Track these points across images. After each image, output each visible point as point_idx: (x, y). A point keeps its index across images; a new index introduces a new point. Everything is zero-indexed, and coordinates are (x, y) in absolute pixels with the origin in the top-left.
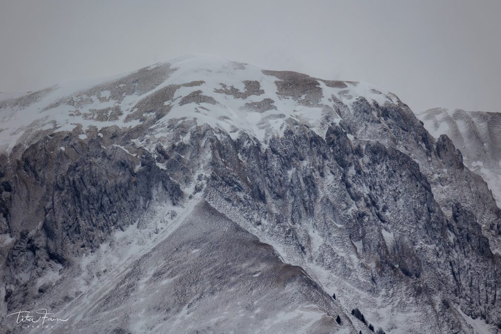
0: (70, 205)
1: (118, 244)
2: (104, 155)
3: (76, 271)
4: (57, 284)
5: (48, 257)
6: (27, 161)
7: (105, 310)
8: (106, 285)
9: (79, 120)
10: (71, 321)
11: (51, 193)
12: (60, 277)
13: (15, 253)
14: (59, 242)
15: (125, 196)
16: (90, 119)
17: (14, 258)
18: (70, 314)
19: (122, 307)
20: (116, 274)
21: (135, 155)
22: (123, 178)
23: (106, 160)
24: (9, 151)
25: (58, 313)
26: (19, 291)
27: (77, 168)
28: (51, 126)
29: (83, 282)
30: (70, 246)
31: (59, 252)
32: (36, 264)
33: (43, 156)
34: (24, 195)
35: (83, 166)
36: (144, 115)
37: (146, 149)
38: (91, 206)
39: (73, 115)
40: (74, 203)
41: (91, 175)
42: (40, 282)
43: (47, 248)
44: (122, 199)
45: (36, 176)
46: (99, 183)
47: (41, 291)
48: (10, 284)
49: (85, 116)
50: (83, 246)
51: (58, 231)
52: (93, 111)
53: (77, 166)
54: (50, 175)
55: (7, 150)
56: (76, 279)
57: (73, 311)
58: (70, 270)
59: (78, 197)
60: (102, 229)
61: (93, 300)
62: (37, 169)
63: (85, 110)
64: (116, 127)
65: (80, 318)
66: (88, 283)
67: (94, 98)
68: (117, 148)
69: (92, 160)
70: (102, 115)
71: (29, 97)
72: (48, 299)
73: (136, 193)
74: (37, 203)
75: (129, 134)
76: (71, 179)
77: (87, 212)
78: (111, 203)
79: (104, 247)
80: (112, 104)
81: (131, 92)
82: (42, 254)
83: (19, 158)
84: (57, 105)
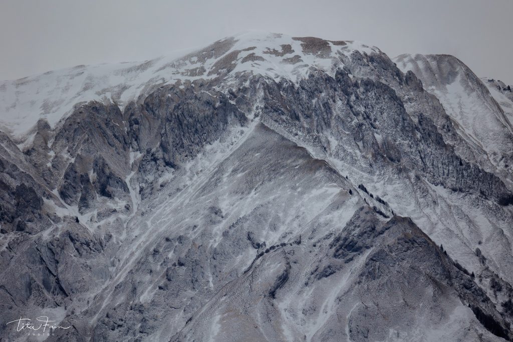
0: (176, 131)
1: (208, 153)
2: (196, 97)
3: (183, 172)
4: (172, 181)
5: (164, 164)
6: (147, 105)
7: (203, 196)
8: (203, 179)
9: (179, 76)
10: (182, 204)
11: (164, 124)
12: (173, 176)
13: (144, 163)
14: (171, 154)
15: (211, 122)
16: (185, 75)
17: (144, 166)
18: (180, 200)
19: (213, 193)
20: (208, 172)
21: (215, 96)
22: (208, 111)
23: (197, 101)
24: (136, 99)
25: (173, 199)
26: (148, 187)
27: (180, 107)
28: (161, 82)
29: (188, 179)
30: (178, 156)
31: (172, 160)
32: (158, 169)
33: (157, 101)
34: (147, 126)
35: (183, 106)
36: (220, 71)
37: (223, 92)
38: (190, 131)
39: (174, 74)
40: (179, 129)
41: (189, 111)
42: (161, 181)
43: (164, 158)
44: (209, 125)
45: (154, 113)
46: (194, 116)
47: (162, 186)
48: (142, 182)
49: (183, 74)
50: (186, 156)
51: (170, 147)
52: (187, 70)
53: (179, 106)
54: (162, 113)
55: (135, 99)
56: (184, 177)
57: (183, 197)
58: (179, 172)
59: (181, 125)
60: (198, 144)
61: (195, 189)
62: (154, 109)
63: (182, 70)
64: (202, 79)
65: (187, 201)
66: (191, 179)
67: (187, 62)
68: (204, 93)
69: (189, 101)
70: (193, 73)
71: (146, 64)
72: (166, 191)
73: (218, 120)
74: (156, 131)
75: (211, 84)
76: (176, 114)
77: (187, 134)
78: (202, 127)
79: (199, 155)
80: (199, 65)
81: (210, 57)
82: (161, 162)
83: (143, 103)
84: (164, 68)
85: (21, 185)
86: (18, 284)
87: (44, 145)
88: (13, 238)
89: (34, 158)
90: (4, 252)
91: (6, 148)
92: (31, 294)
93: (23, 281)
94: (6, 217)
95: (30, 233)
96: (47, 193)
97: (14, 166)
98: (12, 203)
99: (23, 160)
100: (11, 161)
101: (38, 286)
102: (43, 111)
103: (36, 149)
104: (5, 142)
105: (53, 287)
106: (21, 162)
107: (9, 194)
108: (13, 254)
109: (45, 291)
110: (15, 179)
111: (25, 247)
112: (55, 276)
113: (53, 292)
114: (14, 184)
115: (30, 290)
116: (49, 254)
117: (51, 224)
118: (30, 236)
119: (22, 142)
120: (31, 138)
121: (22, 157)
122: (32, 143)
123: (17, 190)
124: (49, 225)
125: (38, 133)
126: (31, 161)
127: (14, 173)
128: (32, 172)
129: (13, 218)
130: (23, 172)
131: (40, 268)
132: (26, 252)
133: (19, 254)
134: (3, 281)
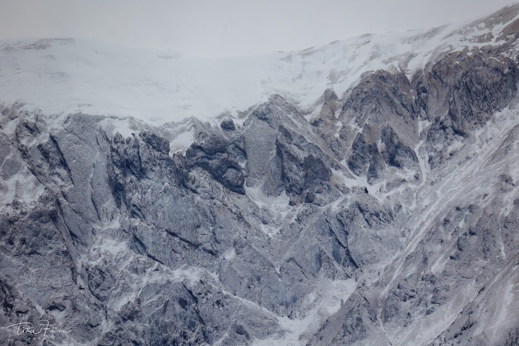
0: (465, 98)
1: (497, 120)
2: (484, 64)
3: (472, 140)
4: (461, 149)
5: (453, 132)
6: (435, 73)
7: (493, 164)
8: (492, 147)
9: (467, 43)
10: (472, 172)
11: (452, 91)
12: (462, 145)
13: (433, 132)
14: (460, 122)
15: (499, 89)
16: (473, 42)
17: (432, 135)
18: (470, 168)
19: (504, 160)
20: (498, 140)
21: (503, 63)
22: (497, 78)
23: (486, 68)
24: (423, 67)
25: (463, 168)
26: (437, 156)
27: (468, 74)
28: (449, 49)
29: (477, 147)
30: (467, 124)
31: (461, 129)
32: (447, 138)
33: (445, 68)
34: (435, 95)
35: (471, 73)
36: (508, 37)
37: (511, 58)
38: (478, 98)
39: (462, 40)
40: (467, 97)
41: (477, 78)
42: (450, 149)
43: (453, 127)
44: (498, 92)
45: (442, 81)
46: (482, 83)
47: (451, 154)
48: (431, 151)
49: (470, 40)
50: (476, 124)
51: (459, 115)
52: (475, 37)
53: (467, 73)
54: (450, 80)
55: (422, 66)
56: (473, 145)
57: (473, 166)
58: (468, 140)
59: (470, 92)
60: (487, 112)
61: (485, 157)
62: (442, 77)
63: (470, 36)
64: (490, 46)
65: (477, 169)
66: (481, 147)
67: (475, 28)
68: (492, 59)
69: (477, 68)
70: (481, 39)
71: (433, 31)
72: (456, 160)
73: (507, 87)
74: (444, 99)
75: (499, 50)
76: (464, 81)
77: (476, 102)
78: (491, 94)
79: (489, 123)
80: (486, 31)
81: (498, 22)
82: (450, 131)
83: (430, 71)
84: (451, 35)
85: (309, 156)
86: (308, 256)
87: (332, 115)
88: (302, 210)
89: (321, 129)
90: (293, 224)
91: (293, 120)
92: (321, 267)
93: (314, 253)
94: (294, 189)
95: (319, 205)
96: (335, 164)
97: (302, 137)
98: (300, 175)
99: (311, 131)
100: (298, 132)
101: (328, 258)
102: (329, 82)
103: (324, 120)
104: (292, 113)
105: (343, 259)
106: (309, 133)
107: (297, 166)
108: (302, 226)
109: (335, 263)
110: (303, 150)
111: (314, 219)
112: (345, 248)
113: (343, 264)
114: (302, 155)
115: (320, 262)
116: (338, 225)
117: (340, 195)
118: (319, 207)
119: (309, 113)
120: (318, 109)
121: (310, 128)
122: (319, 114)
123: (305, 161)
124: (338, 196)
125: (325, 103)
126: (318, 132)
127: (302, 144)
128: (320, 143)
129: (301, 189)
130: (311, 143)
131: (330, 240)
132: (316, 224)
133: (308, 226)
134: (293, 253)
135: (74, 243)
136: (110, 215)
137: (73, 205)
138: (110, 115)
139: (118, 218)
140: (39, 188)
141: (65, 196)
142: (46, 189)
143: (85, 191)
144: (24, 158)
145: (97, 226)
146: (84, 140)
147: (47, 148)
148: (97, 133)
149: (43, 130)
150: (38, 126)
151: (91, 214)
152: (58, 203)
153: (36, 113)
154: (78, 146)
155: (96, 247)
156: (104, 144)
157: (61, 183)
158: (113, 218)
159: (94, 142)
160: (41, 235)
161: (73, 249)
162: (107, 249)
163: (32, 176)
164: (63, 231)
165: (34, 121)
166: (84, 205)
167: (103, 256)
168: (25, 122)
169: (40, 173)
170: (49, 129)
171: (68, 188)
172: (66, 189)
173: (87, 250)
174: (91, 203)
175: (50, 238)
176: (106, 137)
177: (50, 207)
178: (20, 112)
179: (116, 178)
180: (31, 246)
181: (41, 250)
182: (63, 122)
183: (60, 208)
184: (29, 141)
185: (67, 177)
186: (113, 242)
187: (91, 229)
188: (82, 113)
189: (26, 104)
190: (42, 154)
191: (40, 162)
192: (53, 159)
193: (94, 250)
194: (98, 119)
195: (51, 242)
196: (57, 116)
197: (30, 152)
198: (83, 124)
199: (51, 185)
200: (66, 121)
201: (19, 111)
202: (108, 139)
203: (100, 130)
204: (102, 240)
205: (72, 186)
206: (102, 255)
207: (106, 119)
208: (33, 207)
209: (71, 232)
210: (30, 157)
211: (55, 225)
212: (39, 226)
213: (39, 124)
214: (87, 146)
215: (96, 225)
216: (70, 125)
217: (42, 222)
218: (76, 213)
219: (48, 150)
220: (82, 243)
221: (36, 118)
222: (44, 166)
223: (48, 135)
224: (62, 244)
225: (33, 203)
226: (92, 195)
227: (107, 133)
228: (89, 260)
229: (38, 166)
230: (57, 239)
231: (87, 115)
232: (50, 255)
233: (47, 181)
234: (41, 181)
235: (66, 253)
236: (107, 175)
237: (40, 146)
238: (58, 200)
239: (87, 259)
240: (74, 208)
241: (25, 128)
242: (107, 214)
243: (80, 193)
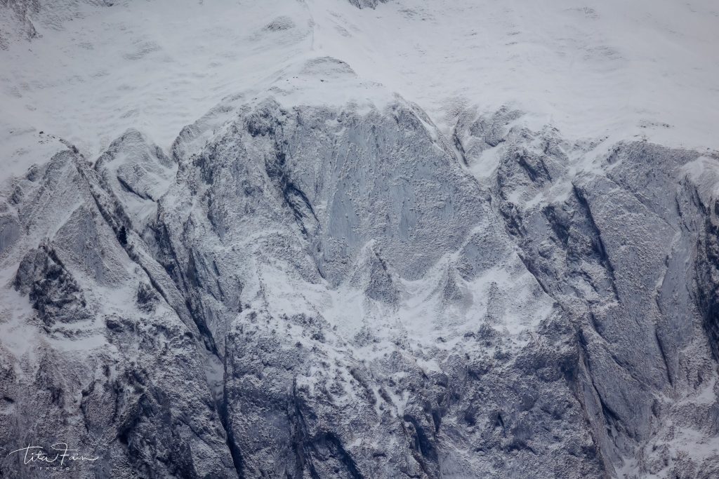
135: (609, 431)
136: (694, 373)
137: (614, 345)
138: (711, 151)
139: (712, 382)
140: (540, 303)
141: (597, 325)
142: (556, 305)
143: (643, 316)
144: (512, 233)
145: (664, 396)
146: (649, 203)
147: (564, 215)
148: (679, 189)
149: (558, 174)
150: (547, 164)
151: (653, 369)
152: (582, 340)
153: (545, 135)
154: (633, 214)
155: (659, 443)
156: (693, 214)
157: (590, 294)
158: (701, 380)
159: (671, 210)
160: (537, 407)
161: (606, 443)
162: (682, 448)
163: (528, 275)
164: (587, 402)
165: (539, 152)
166: (638, 348)
167: (672, 465)
168: (521, 152)
169: (546, 270)
170: (572, 172)
171: (606, 307)
172: (601, 310)
173: (637, 449)
174: (653, 345)
175: (557, 416)
176: (699, 199)
177: (563, 347)
178: (511, 131)
179: (713, 292)
180: (515, 432)
181: (537, 442)
182: (605, 159)
183: (585, 350)
184: (526, 197)
185: (605, 283)
186: (697, 435)
187: (650, 402)
188: (649, 142)
189: (524, 114)
190: (554, 228)
191: (546, 244)
192: (576, 240)
193: (655, 449)
194: (683, 158)
195: (558, 426)
196: (593, 145)
197: (525, 222)
198: (649, 167)
199: (567, 298)
200: (611, 157)
201: (509, 127)
202: (701, 205)
203: (686, 182)
204: (672, 428)
205: (615, 303)
206: (670, 461)
207: (701, 158)
208: (524, 344)
209: (604, 406)
210: (526, 232)
211: (571, 388)
212: (534, 387)
213: (550, 161)
214: (655, 217)
215: (661, 393)
216: (620, 167)
217: (542, 378)
218: (620, 364)
219: (567, 220)
220: (627, 431)
221: (545, 145)
222: (555, 255)
223: (569, 186)
224: (584, 432)
225: (525, 336)
226: (658, 327)
227: (701, 192)
228: (641, 471)
229: (541, 254)
230: (573, 419)
231: (659, 147)
232: (556, 453)
233: (559, 289)
234: (547, 288)
235: (591, 452)
236: (694, 284)
237: (549, 210)
238: (581, 332)
239: (638, 468)
240: (616, 354)
241: (518, 167)
242: (688, 371)
243: (632, 320)
